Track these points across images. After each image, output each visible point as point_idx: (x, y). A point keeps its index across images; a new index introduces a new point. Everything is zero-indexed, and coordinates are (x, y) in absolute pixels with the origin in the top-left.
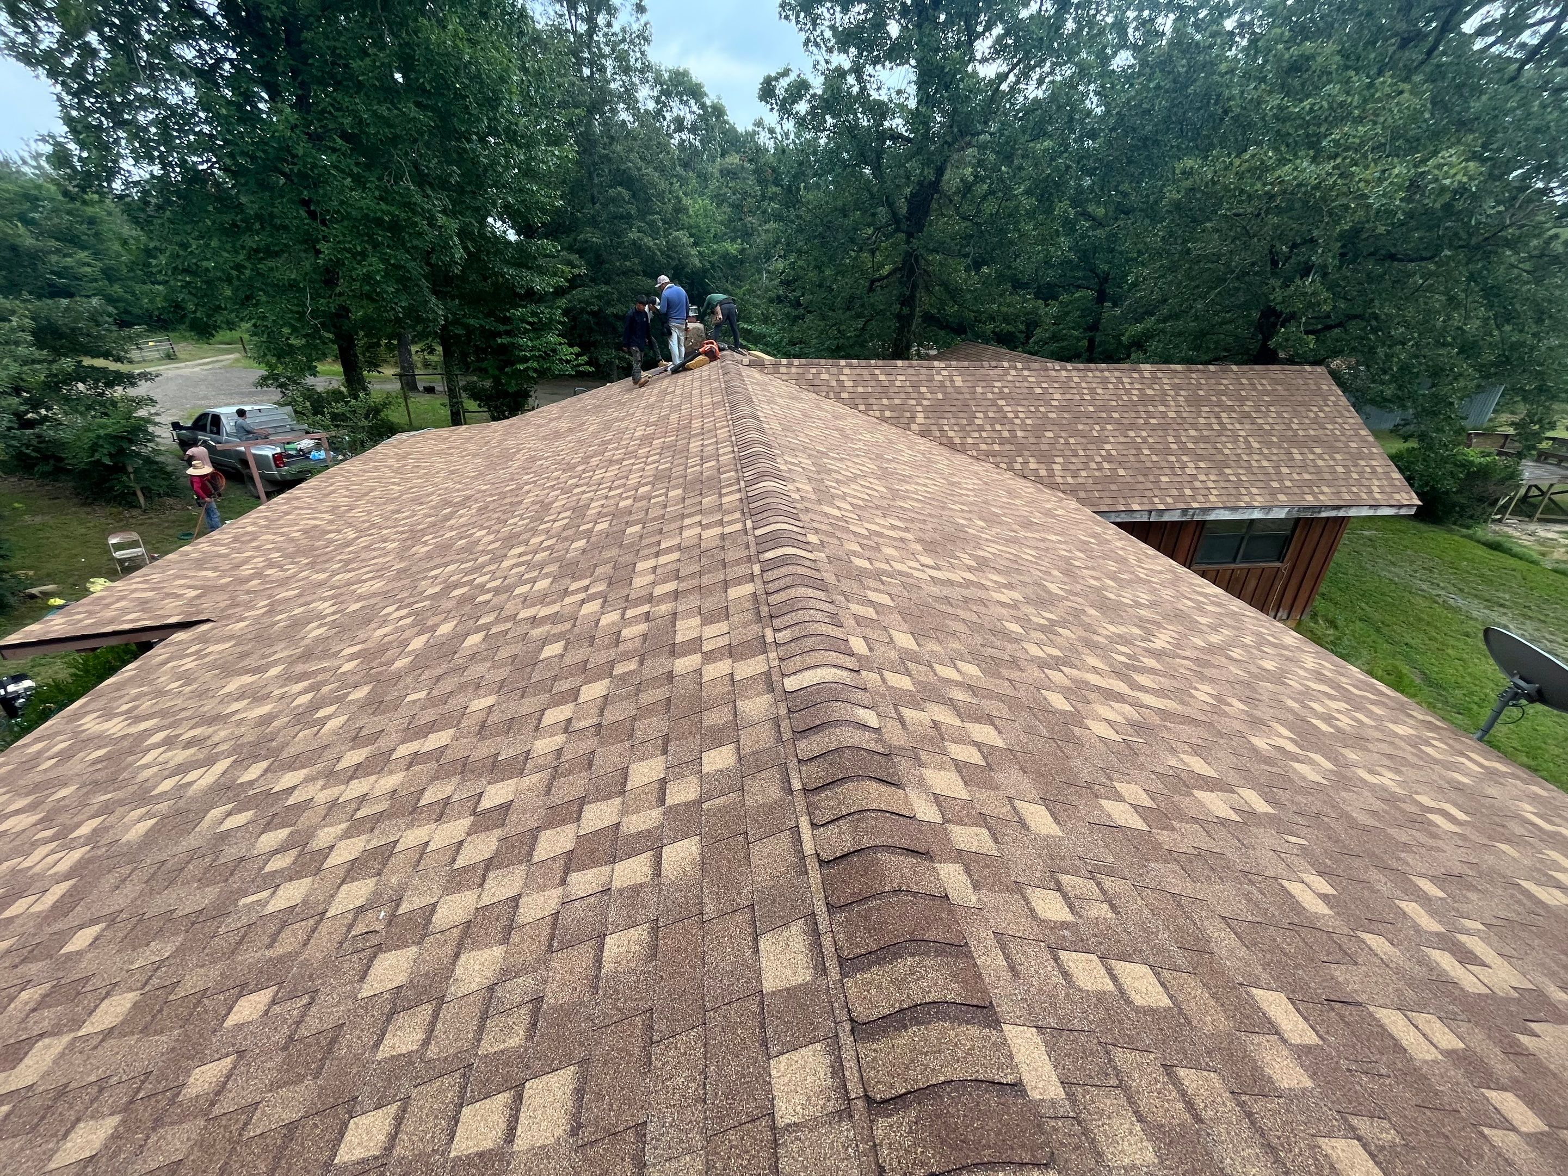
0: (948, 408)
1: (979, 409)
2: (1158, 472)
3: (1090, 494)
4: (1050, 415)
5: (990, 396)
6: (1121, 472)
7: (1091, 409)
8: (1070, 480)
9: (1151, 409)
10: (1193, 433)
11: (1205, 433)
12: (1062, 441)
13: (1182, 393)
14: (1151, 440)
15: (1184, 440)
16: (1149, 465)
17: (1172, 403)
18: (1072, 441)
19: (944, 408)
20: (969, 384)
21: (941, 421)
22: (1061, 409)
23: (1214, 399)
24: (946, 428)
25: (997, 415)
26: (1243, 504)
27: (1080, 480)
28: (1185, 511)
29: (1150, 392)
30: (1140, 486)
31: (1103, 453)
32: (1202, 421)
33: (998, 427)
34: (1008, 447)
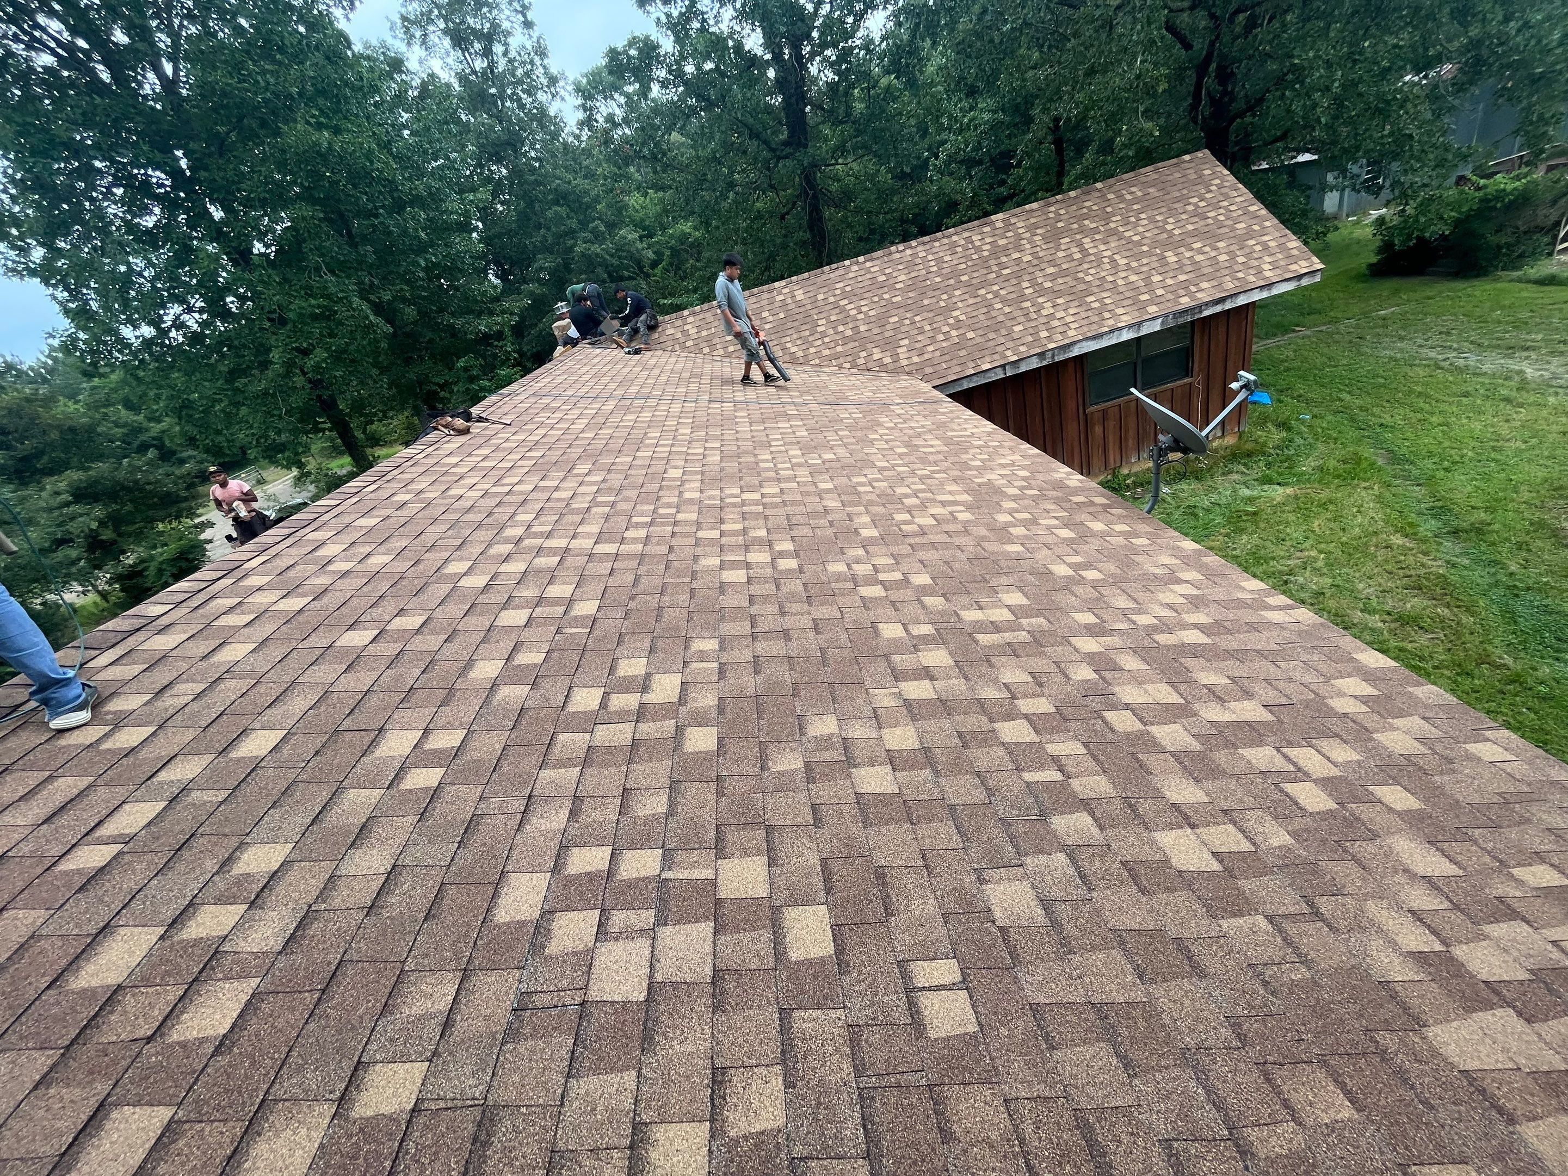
0: (790, 325)
1: (821, 316)
2: (1009, 323)
3: (937, 368)
4: (894, 300)
5: (832, 299)
6: (970, 335)
7: (938, 279)
8: (916, 359)
9: (1004, 259)
10: (1051, 270)
11: (1064, 266)
12: (907, 322)
13: (1039, 231)
14: (1003, 292)
15: (1040, 281)
16: (1001, 318)
17: (1028, 246)
18: (918, 318)
20: (811, 294)
22: (908, 288)
23: (1075, 226)
24: (788, 345)
25: (841, 317)
26: (1106, 329)
27: (926, 356)
28: (1041, 355)
29: (1002, 242)
30: (991, 344)
31: (951, 321)
32: (1061, 254)
33: (841, 328)
34: (851, 345)
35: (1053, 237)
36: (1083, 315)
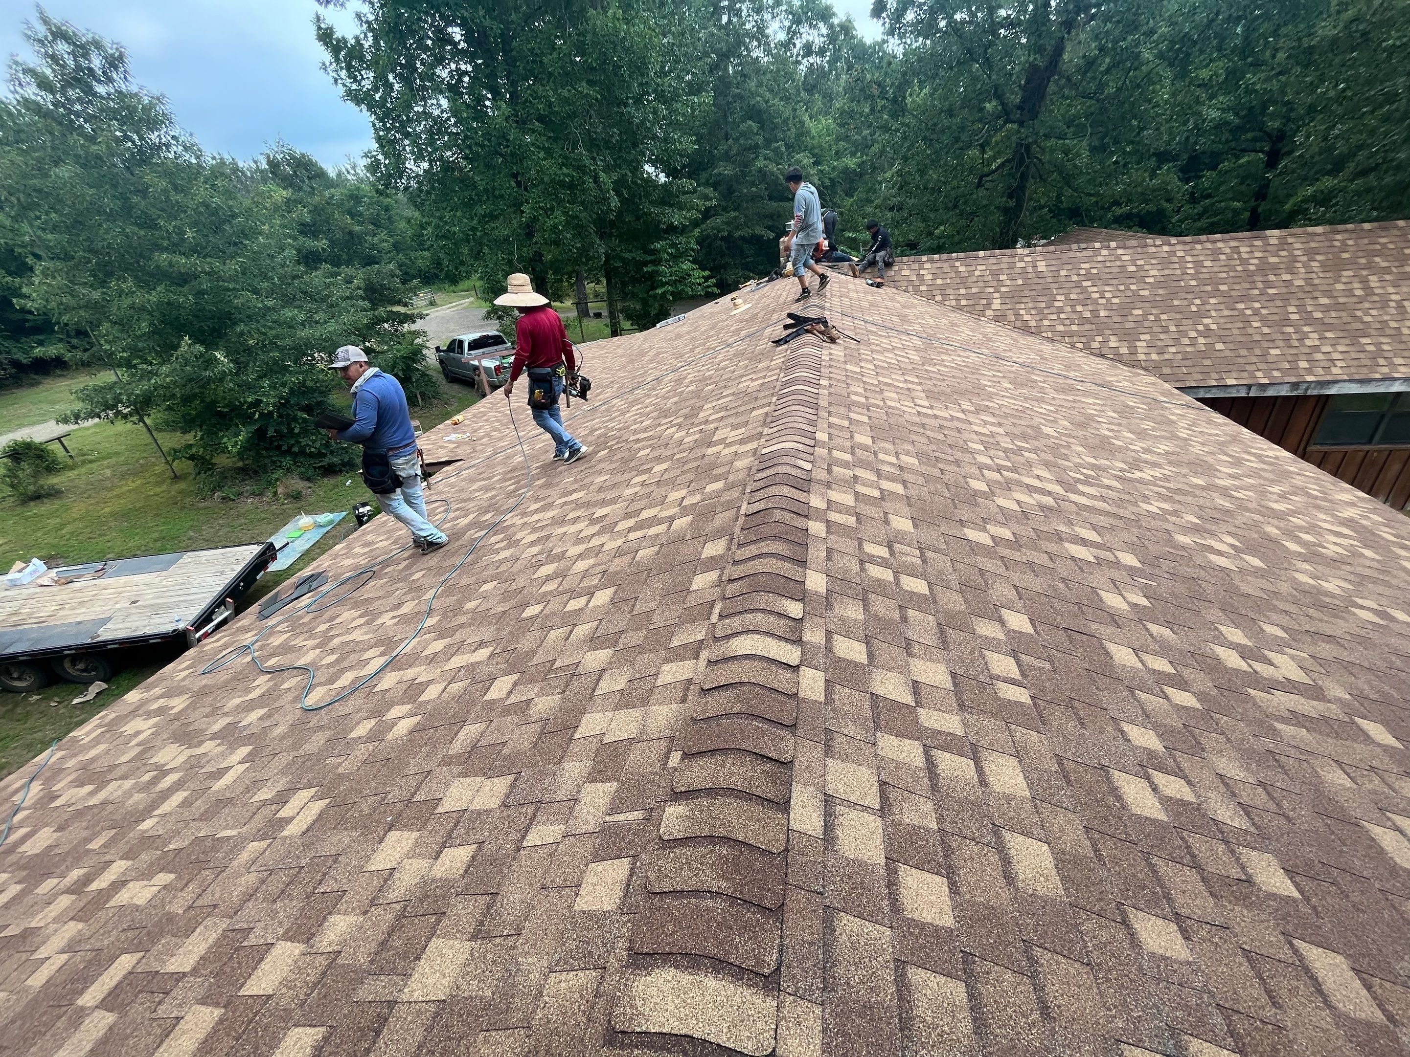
0: (1027, 293)
1: (1061, 291)
2: (1266, 344)
3: (1176, 370)
4: (1142, 293)
5: (1075, 278)
6: (1219, 346)
7: (1193, 283)
8: (1154, 357)
9: (1272, 278)
10: (1324, 301)
11: (1341, 300)
12: (1152, 318)
13: (1319, 257)
14: (1264, 311)
15: (1309, 309)
16: (1257, 337)
17: (1302, 270)
18: (1164, 317)
19: (1022, 294)
20: (1053, 268)
21: (1018, 306)
22: (1158, 285)
23: (1363, 261)
24: (1022, 312)
25: (1081, 297)
26: (1377, 376)
27: (1167, 356)
28: (1295, 385)
29: (1273, 260)
30: (1240, 360)
31: (1201, 328)
32: (1339, 286)
33: (1079, 308)
34: (1087, 327)
35: (1335, 267)
36: (1354, 355)
